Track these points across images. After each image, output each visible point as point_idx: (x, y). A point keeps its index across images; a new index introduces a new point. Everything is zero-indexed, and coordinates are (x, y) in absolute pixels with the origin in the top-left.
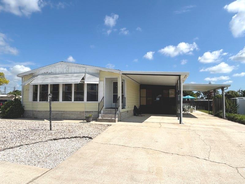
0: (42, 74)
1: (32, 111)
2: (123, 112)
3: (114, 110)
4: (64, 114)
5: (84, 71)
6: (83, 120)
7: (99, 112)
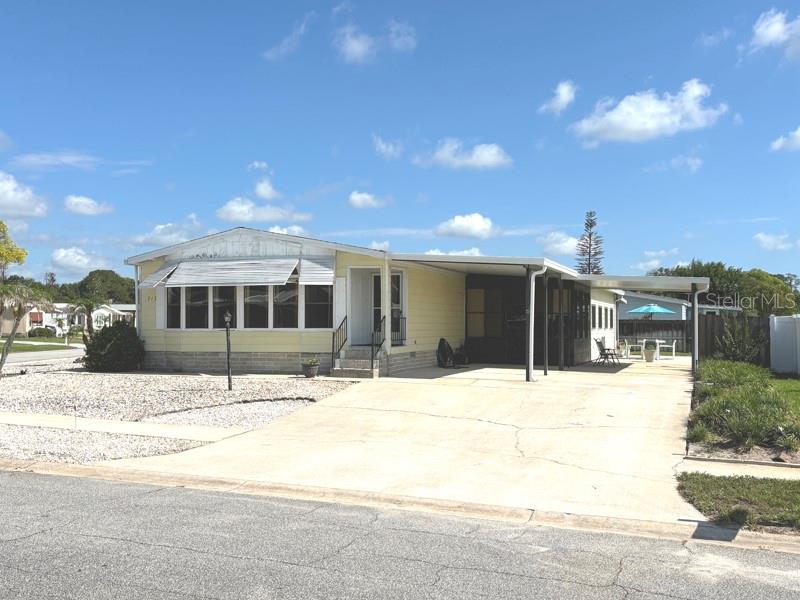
0: (192, 259)
1: (167, 353)
2: (397, 355)
3: (370, 348)
4: (251, 359)
5: (296, 251)
6: (296, 373)
7: (335, 355)
